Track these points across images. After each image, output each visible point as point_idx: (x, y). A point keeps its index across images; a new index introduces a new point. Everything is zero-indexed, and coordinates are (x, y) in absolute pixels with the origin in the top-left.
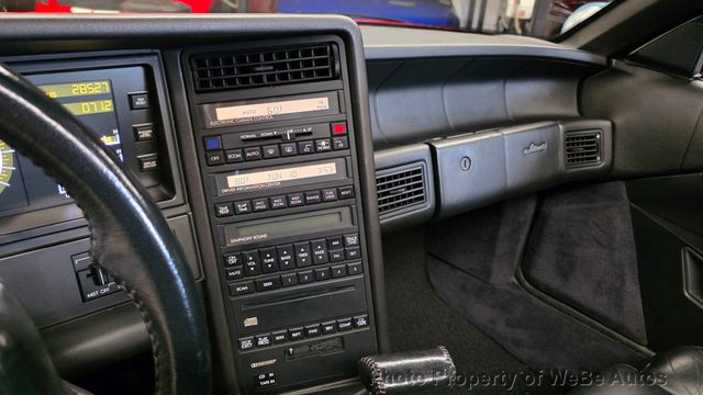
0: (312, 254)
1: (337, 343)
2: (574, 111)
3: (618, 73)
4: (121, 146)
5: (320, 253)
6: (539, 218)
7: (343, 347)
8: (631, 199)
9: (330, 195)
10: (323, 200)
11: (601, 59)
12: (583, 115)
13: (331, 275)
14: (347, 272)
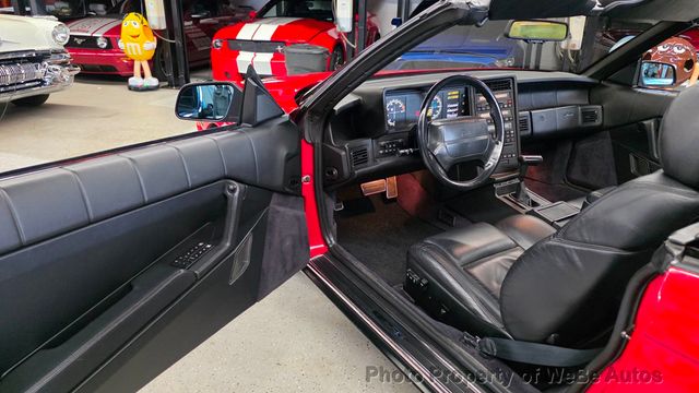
2: (587, 102)
3: (604, 86)
4: (458, 107)
6: (574, 151)
8: (612, 138)
9: (507, 119)
11: (597, 81)
12: (590, 104)
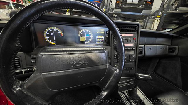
0: (127, 57)
1: (128, 71)
2: (170, 44)
3: (181, 38)
4: (104, 38)
5: (128, 57)
7: (129, 72)
8: (181, 61)
9: (131, 49)
10: (130, 49)
13: (129, 61)
14: (132, 61)
